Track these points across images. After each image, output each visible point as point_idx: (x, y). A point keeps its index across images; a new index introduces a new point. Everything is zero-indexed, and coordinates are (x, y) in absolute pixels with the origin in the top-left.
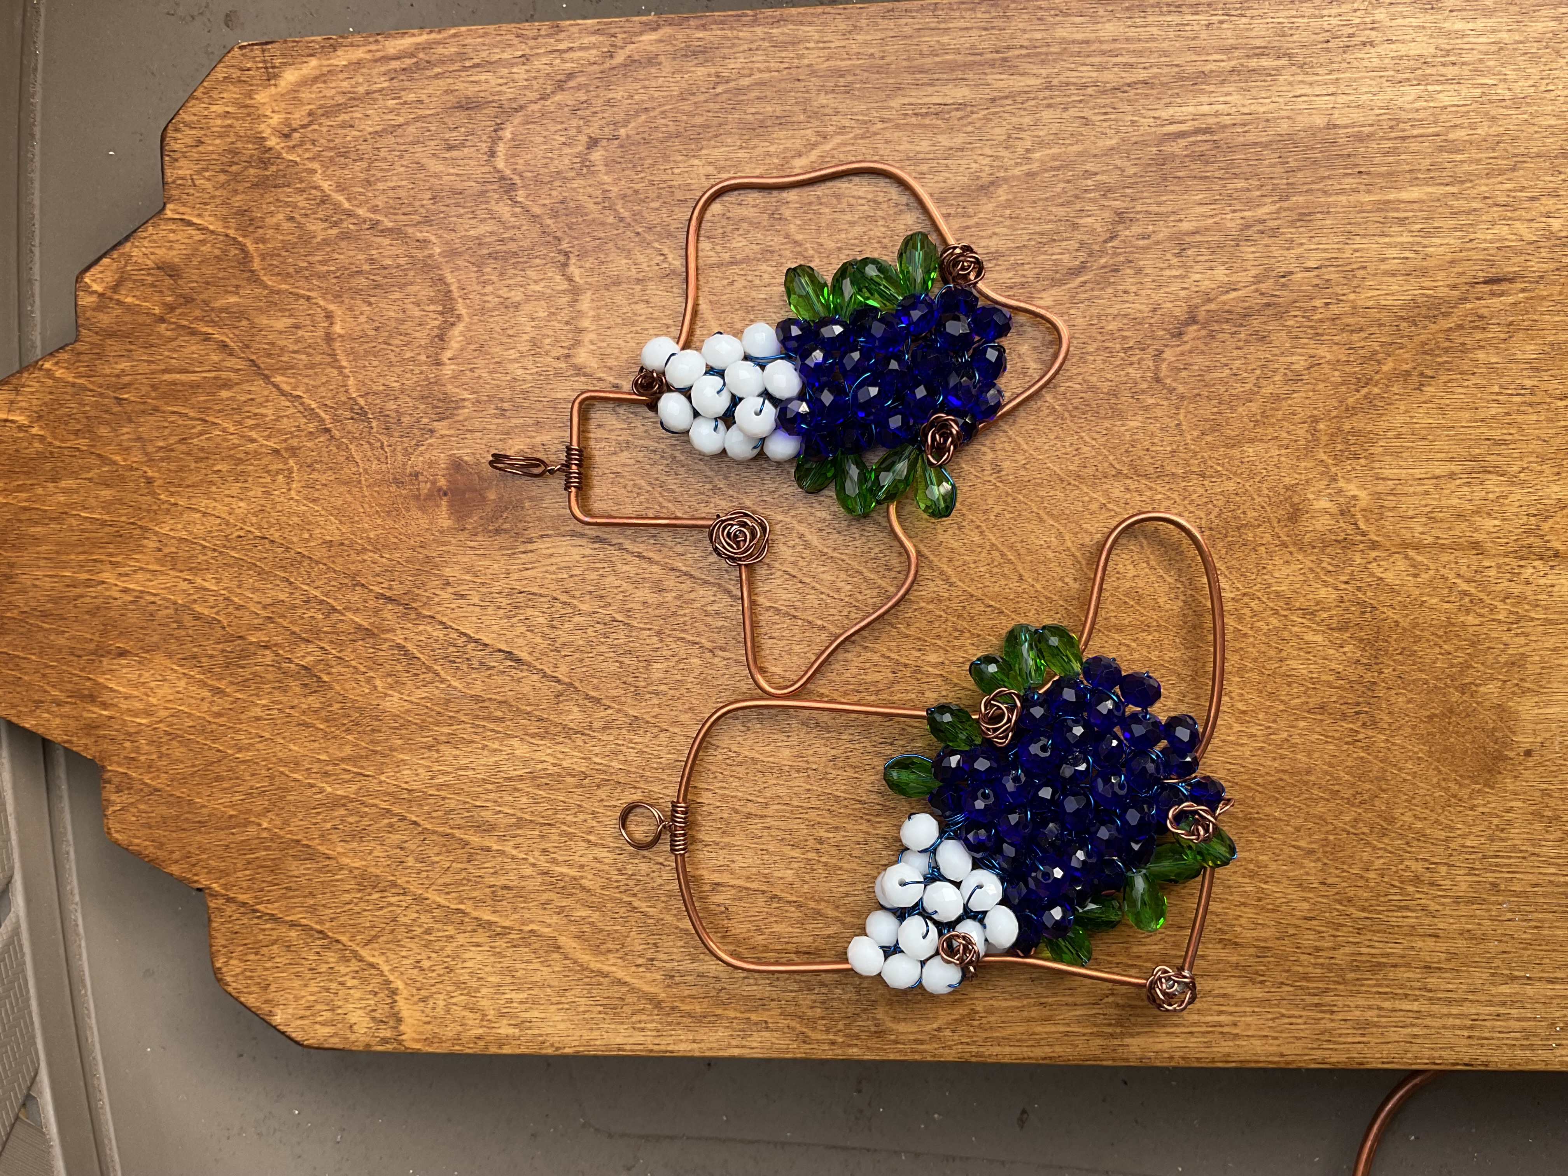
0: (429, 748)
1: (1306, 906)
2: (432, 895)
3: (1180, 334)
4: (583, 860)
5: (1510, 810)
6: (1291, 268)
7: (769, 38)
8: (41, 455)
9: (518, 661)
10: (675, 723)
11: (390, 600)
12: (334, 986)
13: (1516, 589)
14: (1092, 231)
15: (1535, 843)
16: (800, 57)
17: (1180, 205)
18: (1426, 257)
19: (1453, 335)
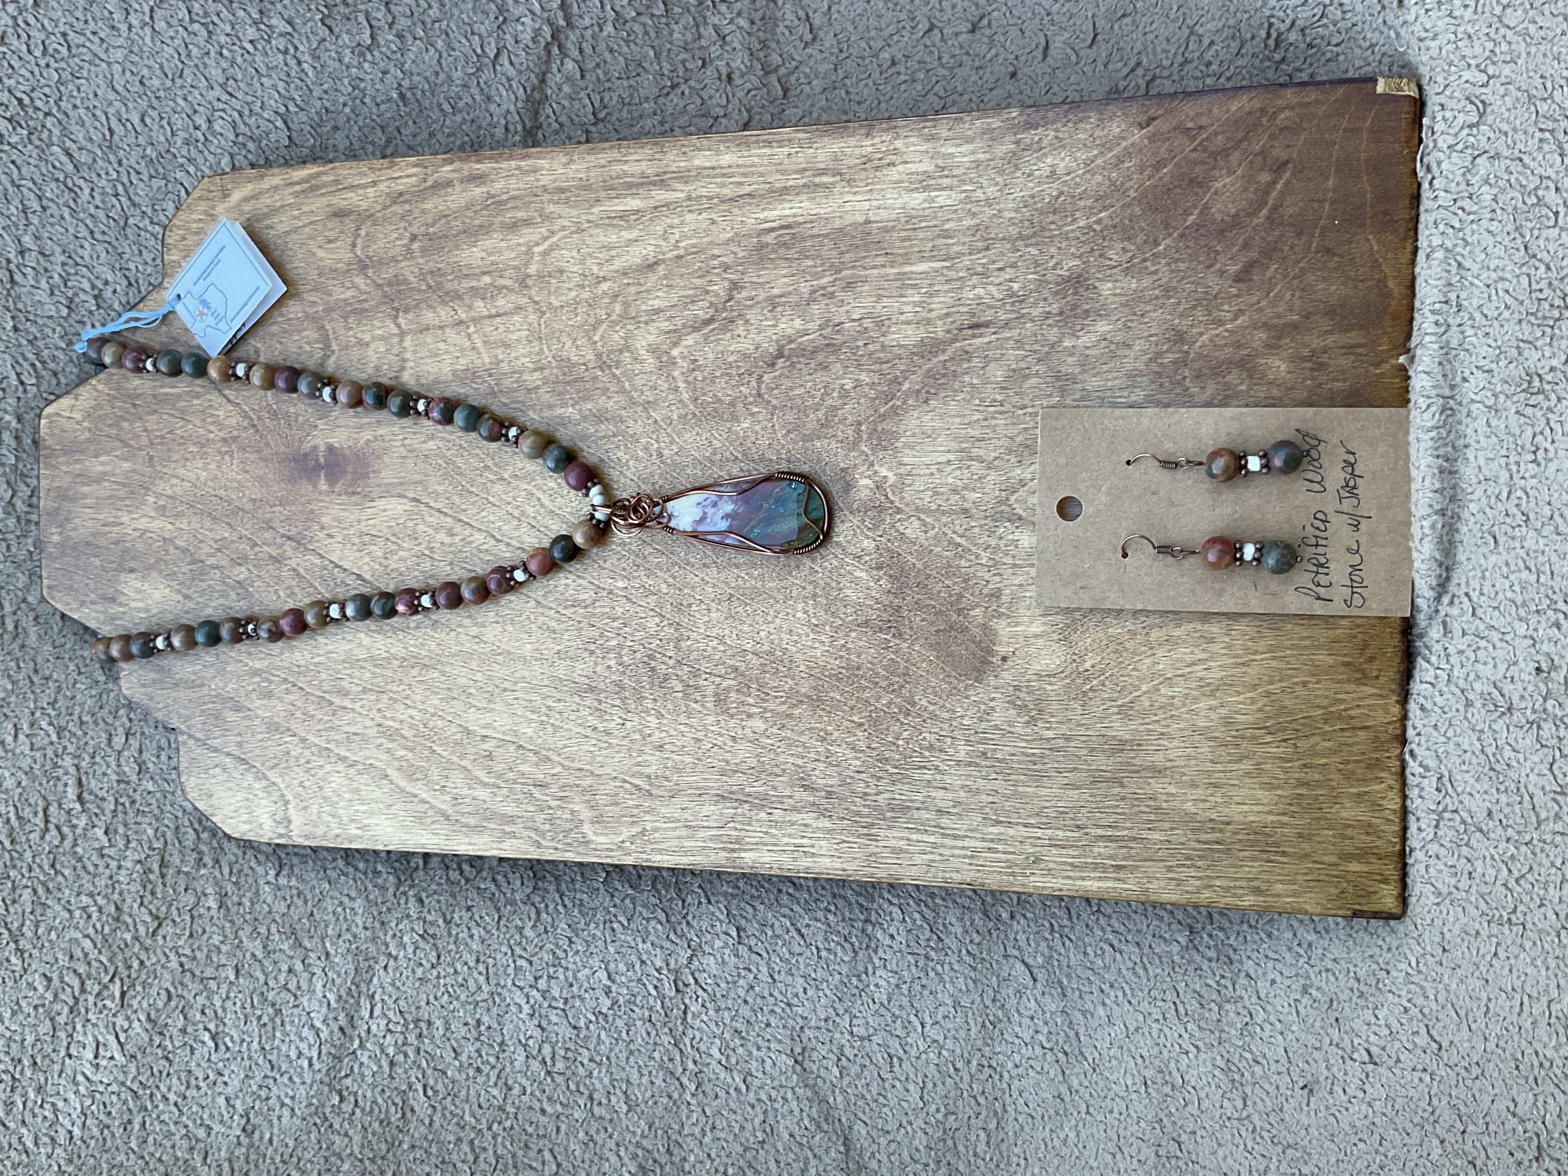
1: (858, 763)
2: (312, 738)
3: (773, 364)
6: (843, 319)
7: (519, 168)
8: (88, 440)
9: (364, 580)
10: (460, 626)
11: (289, 538)
12: (250, 796)
13: (993, 542)
14: (717, 295)
16: (537, 180)
17: (773, 277)
18: (930, 311)
19: (948, 364)
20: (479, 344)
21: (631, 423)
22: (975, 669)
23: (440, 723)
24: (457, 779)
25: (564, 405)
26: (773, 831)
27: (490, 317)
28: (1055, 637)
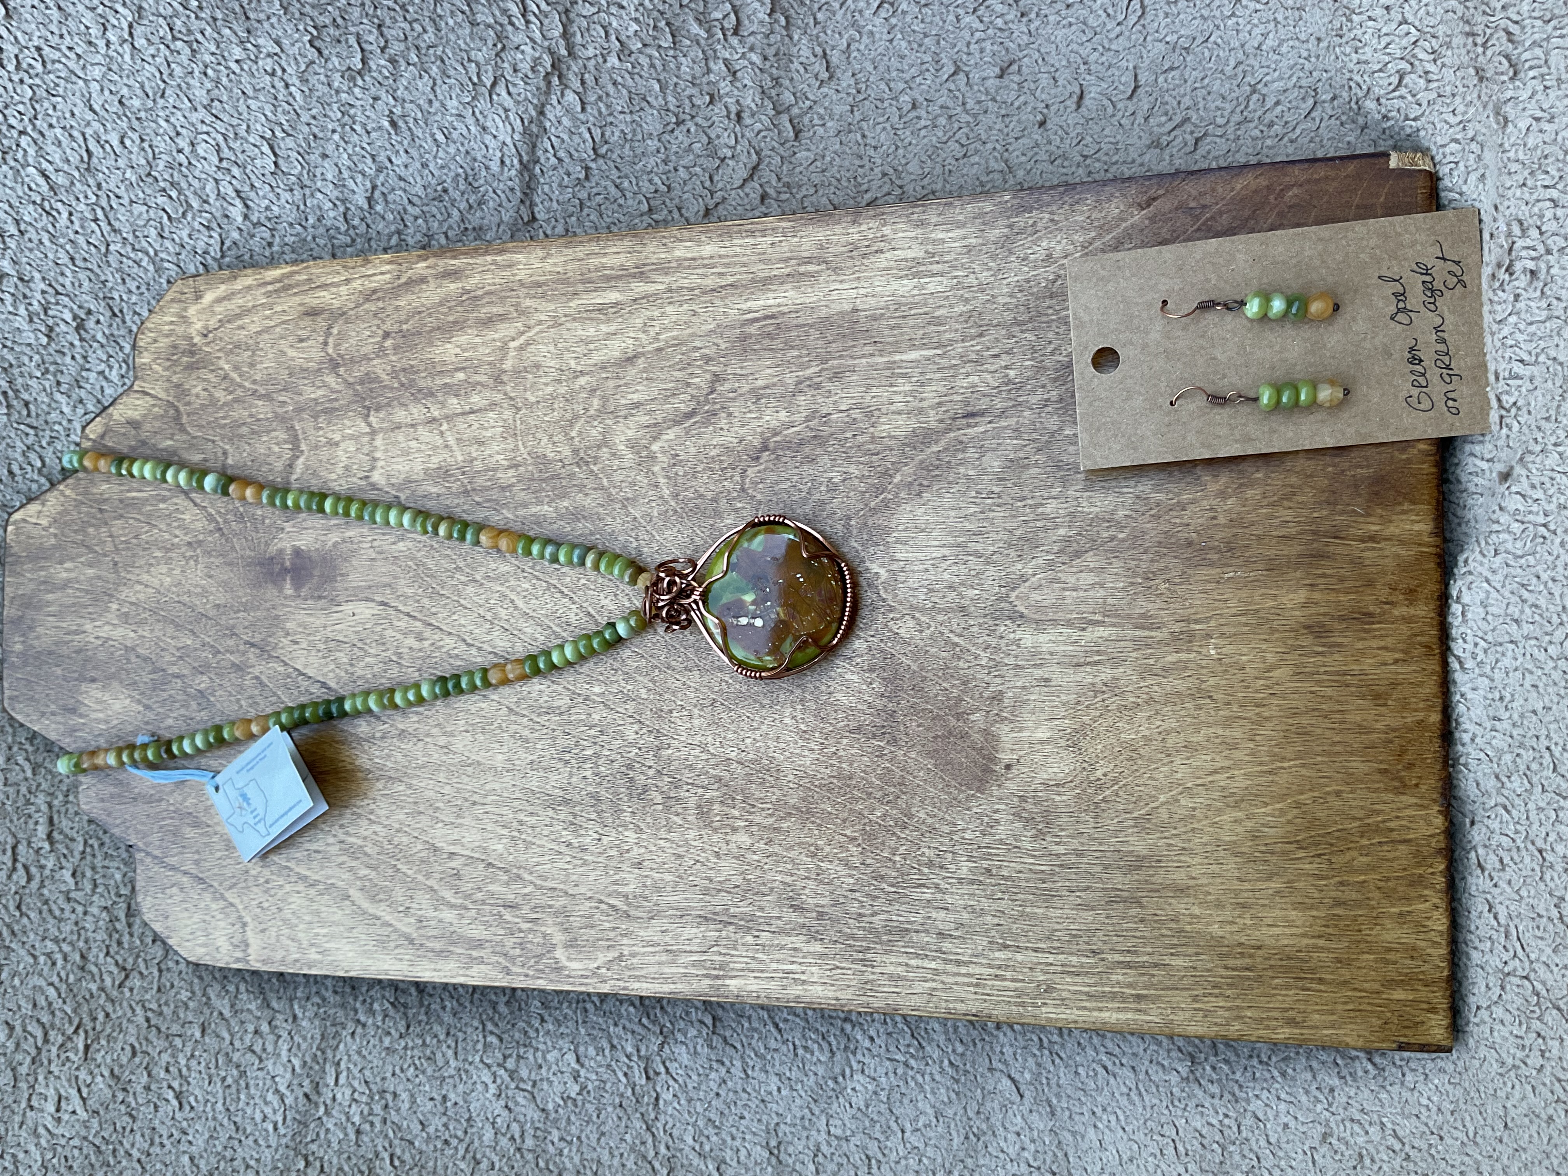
1: (851, 881)
3: (758, 458)
4: (366, 833)
5: (996, 811)
7: (494, 263)
9: (329, 689)
10: (428, 735)
11: (253, 645)
12: (207, 918)
13: (993, 642)
14: (699, 388)
15: (1016, 838)
16: (514, 275)
17: (755, 368)
18: (922, 400)
19: (942, 455)
20: (452, 442)
21: (609, 521)
22: (976, 777)
23: (405, 840)
24: (423, 900)
25: (539, 502)
26: (760, 956)
27: (463, 414)
28: (1063, 743)
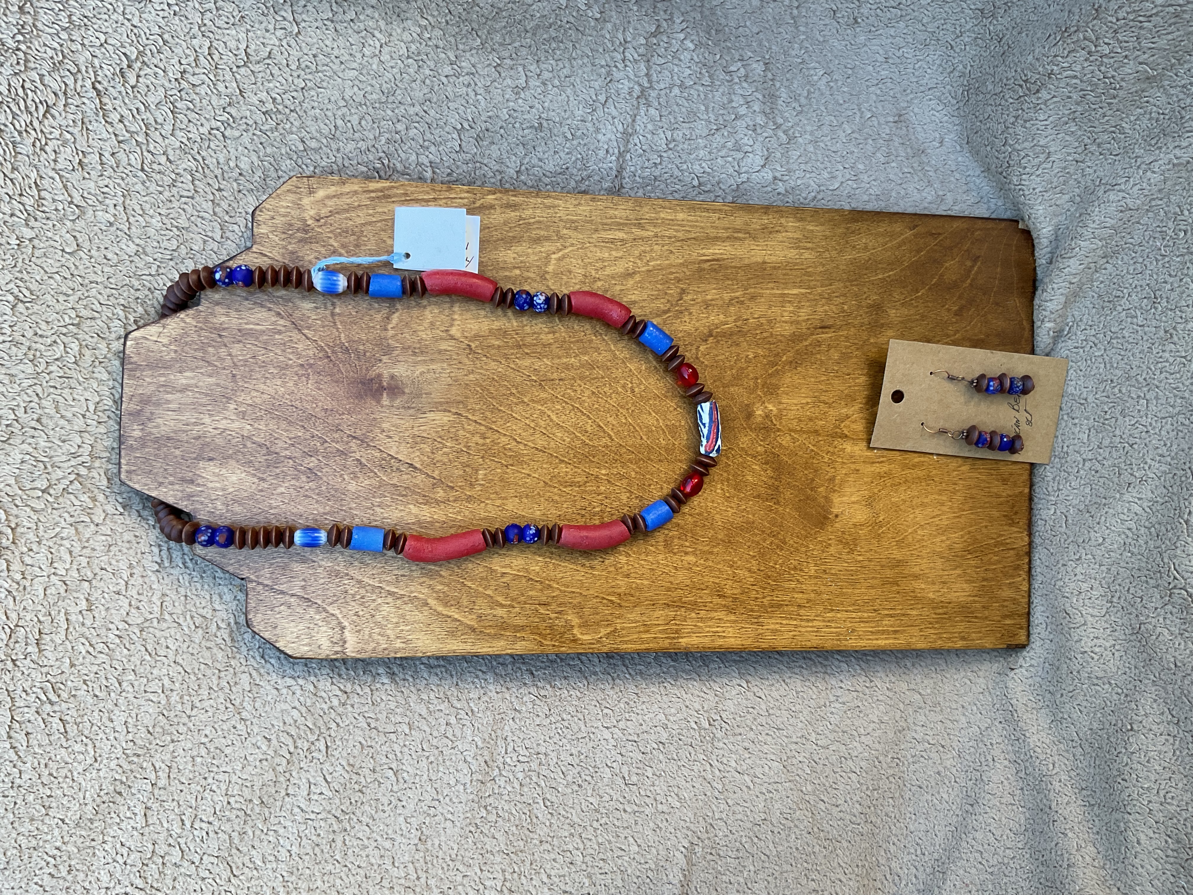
0: (370, 508)
1: (752, 580)
2: (366, 580)
3: (706, 340)
5: (830, 539)
6: (748, 317)
8: (173, 360)
9: (416, 468)
11: (354, 438)
15: (839, 553)
17: (707, 289)
18: (799, 316)
19: (808, 348)
22: (820, 522)
24: (482, 603)
26: (699, 624)
28: (864, 503)
